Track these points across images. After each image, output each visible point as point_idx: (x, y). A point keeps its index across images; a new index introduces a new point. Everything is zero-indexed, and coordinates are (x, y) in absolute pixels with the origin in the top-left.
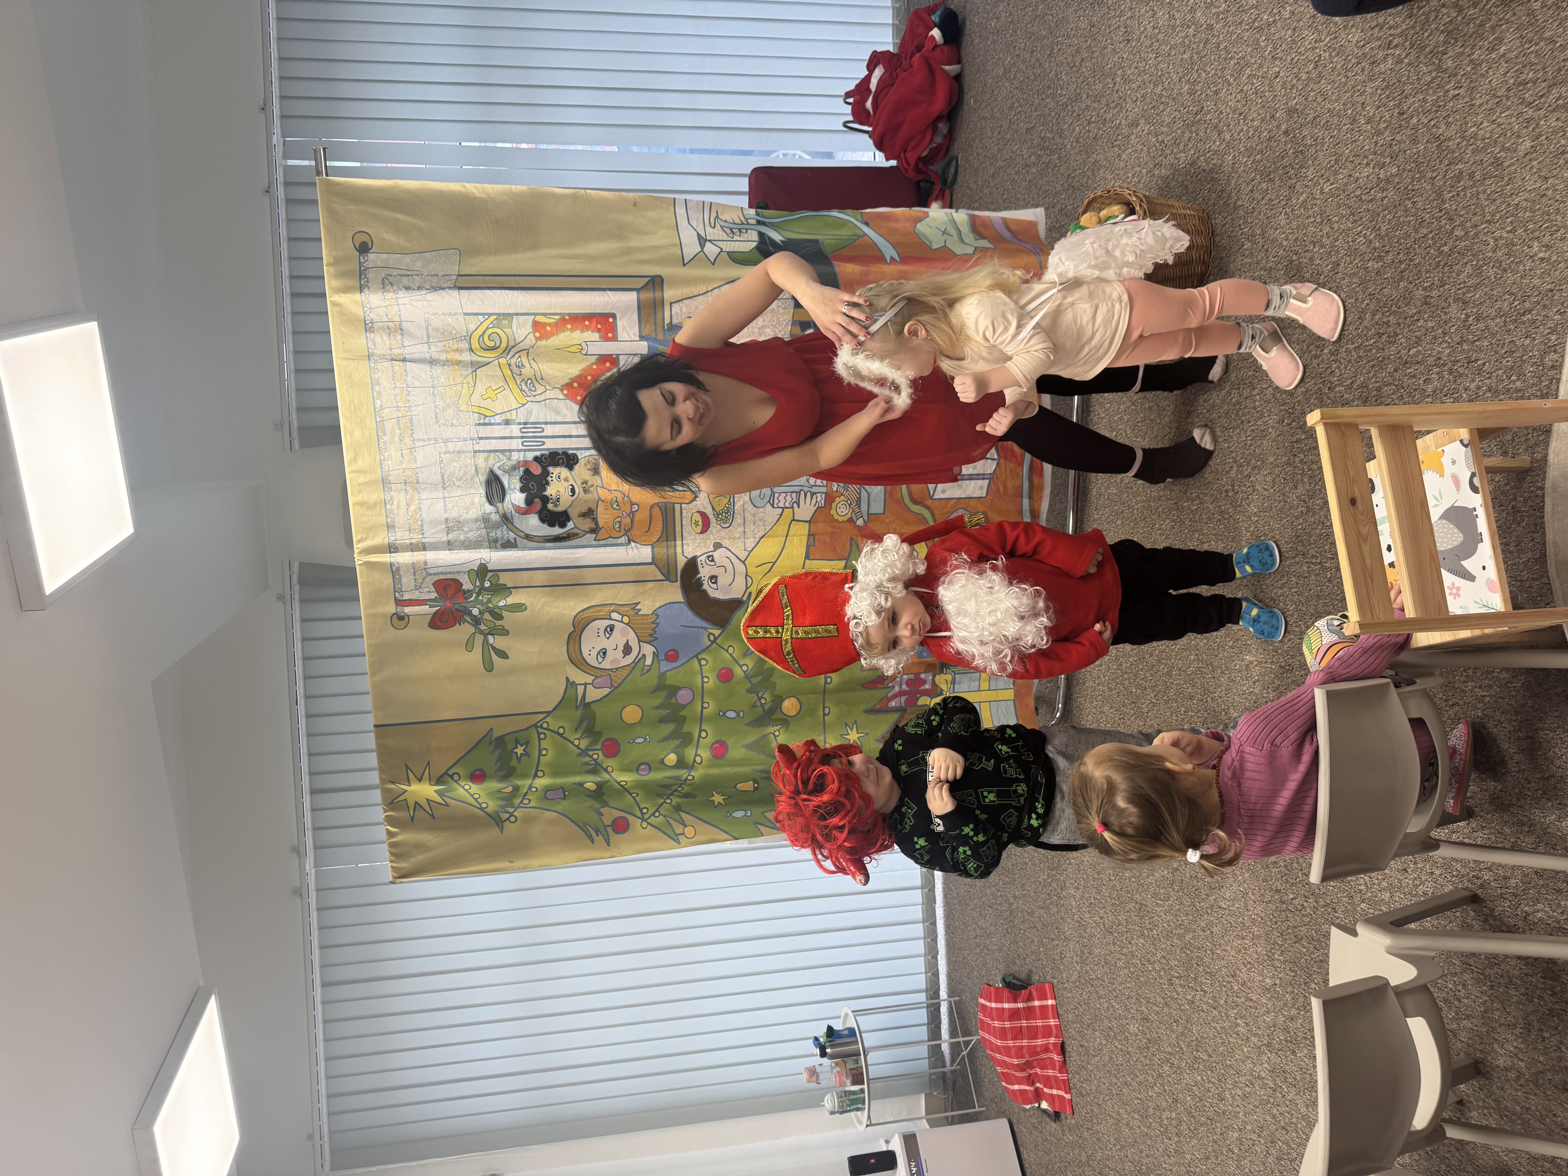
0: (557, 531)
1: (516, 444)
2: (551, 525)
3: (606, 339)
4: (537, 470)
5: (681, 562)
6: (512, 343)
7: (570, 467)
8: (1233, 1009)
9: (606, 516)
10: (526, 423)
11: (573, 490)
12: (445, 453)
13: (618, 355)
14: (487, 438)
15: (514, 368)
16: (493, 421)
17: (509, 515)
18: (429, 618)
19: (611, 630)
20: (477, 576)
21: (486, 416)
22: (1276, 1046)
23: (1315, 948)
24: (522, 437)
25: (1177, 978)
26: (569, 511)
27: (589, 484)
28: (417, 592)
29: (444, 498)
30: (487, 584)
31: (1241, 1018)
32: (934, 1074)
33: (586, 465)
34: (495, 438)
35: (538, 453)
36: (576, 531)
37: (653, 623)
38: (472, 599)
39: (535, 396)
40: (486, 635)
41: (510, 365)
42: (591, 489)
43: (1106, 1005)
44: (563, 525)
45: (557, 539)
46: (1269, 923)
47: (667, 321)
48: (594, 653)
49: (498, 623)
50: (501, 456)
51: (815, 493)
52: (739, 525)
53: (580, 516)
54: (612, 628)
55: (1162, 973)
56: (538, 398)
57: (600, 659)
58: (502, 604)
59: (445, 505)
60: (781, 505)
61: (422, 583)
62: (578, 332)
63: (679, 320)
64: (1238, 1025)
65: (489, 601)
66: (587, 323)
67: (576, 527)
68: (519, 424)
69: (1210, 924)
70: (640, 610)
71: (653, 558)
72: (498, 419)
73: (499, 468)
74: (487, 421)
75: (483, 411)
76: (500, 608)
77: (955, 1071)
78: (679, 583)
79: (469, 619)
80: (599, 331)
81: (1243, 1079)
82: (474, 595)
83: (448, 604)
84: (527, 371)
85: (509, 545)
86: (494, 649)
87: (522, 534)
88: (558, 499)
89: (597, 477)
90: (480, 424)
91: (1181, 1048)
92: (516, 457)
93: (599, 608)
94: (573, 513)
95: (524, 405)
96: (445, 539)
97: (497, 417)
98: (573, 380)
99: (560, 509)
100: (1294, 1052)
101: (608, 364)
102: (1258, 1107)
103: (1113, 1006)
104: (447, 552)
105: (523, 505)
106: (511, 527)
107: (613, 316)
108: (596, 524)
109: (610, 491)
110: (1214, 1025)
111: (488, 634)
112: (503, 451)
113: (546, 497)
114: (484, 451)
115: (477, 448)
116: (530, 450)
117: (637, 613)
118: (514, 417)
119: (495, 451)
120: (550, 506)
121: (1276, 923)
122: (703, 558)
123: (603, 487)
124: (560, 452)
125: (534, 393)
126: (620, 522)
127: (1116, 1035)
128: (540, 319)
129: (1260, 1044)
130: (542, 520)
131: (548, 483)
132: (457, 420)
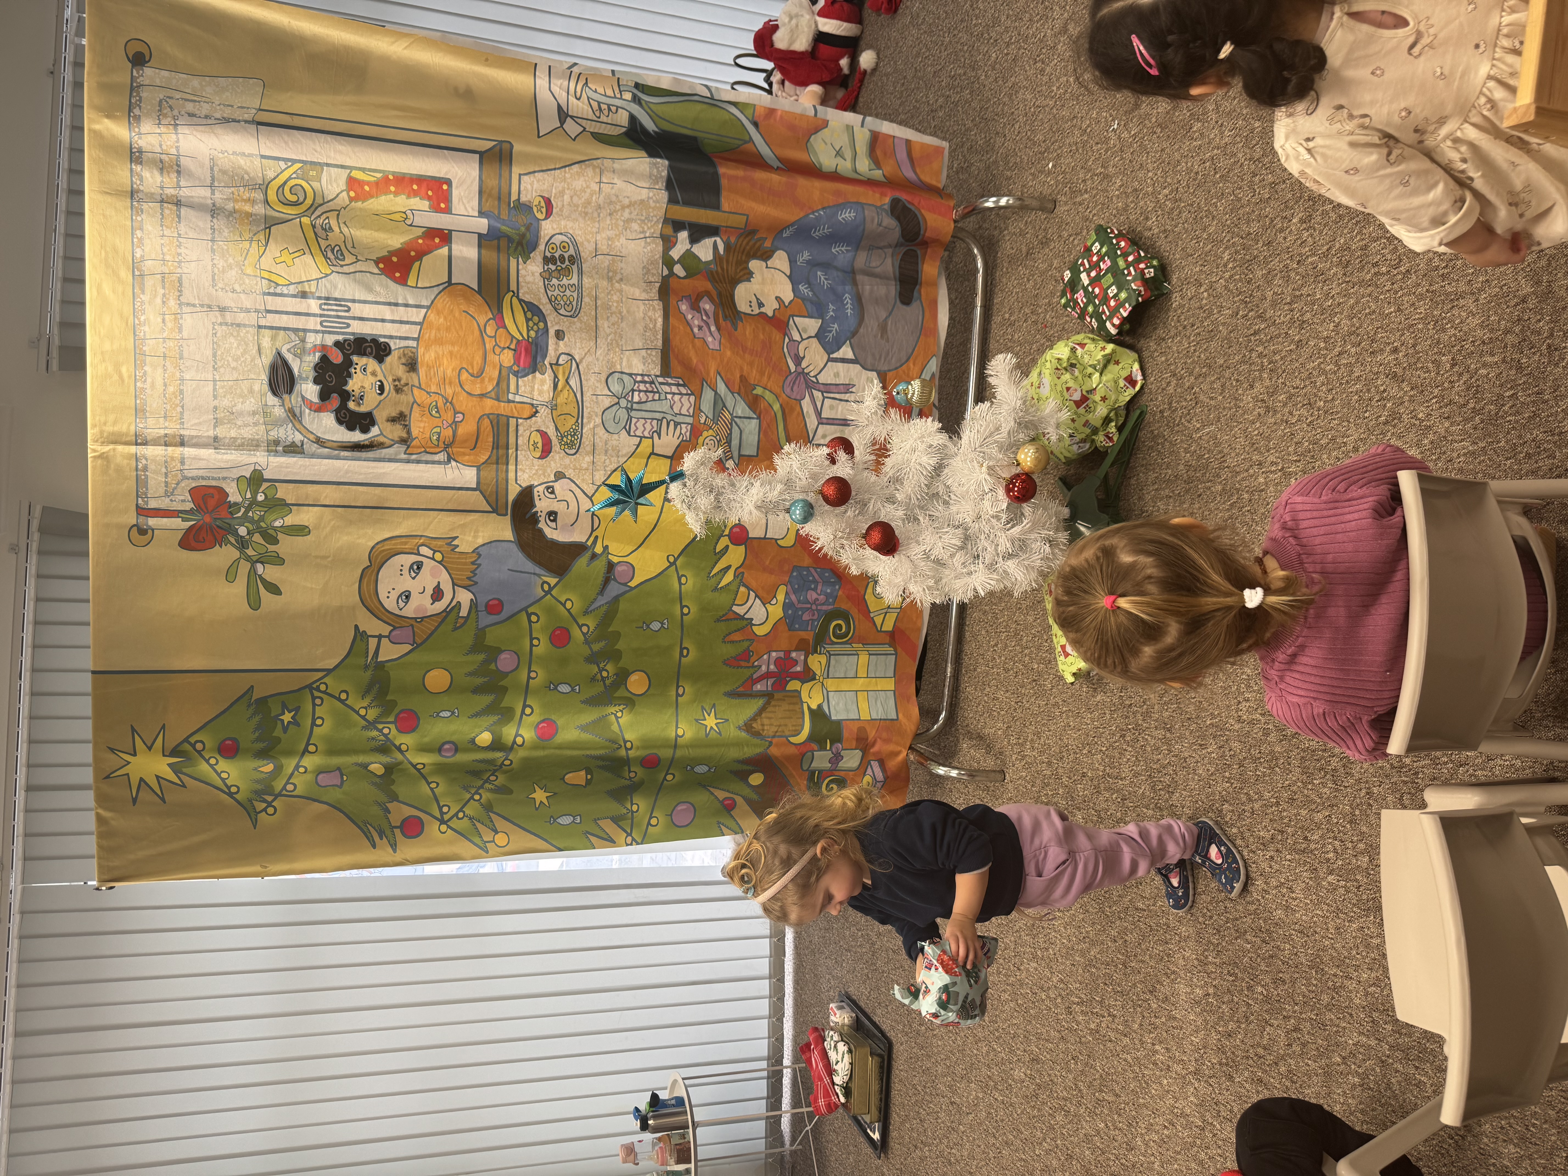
0: (357, 436)
1: (313, 323)
2: (351, 428)
3: (436, 209)
4: (337, 358)
5: (513, 492)
6: (319, 201)
7: (380, 359)
8: (1150, 1032)
9: (422, 425)
10: (328, 299)
11: (382, 388)
12: (221, 324)
13: (450, 231)
14: (276, 312)
15: (319, 230)
16: (286, 292)
17: (297, 411)
18: (180, 535)
19: (419, 568)
20: (249, 485)
21: (277, 285)
22: (1207, 1072)
23: (1264, 941)
24: (321, 316)
25: (1078, 1004)
26: (376, 414)
27: (402, 382)
28: (167, 500)
29: (214, 381)
30: (261, 497)
31: (1161, 1042)
32: (772, 1155)
33: (400, 358)
34: (287, 313)
35: (340, 338)
36: (381, 439)
37: (473, 563)
38: (240, 514)
39: (342, 266)
40: (253, 563)
41: (314, 227)
42: (405, 388)
43: (984, 1050)
44: (365, 430)
45: (357, 447)
46: (1201, 919)
47: (514, 197)
48: (394, 595)
49: (271, 548)
50: (293, 336)
51: (679, 423)
52: (587, 454)
53: (388, 420)
54: (419, 566)
55: (1059, 1000)
56: (346, 269)
57: (401, 604)
58: (277, 524)
59: (215, 389)
60: (639, 433)
61: (175, 488)
62: (404, 197)
63: (529, 197)
64: (1156, 1052)
65: (262, 519)
66: (415, 187)
67: (382, 434)
68: (319, 298)
69: (1124, 932)
70: (457, 546)
71: (478, 483)
72: (292, 290)
73: (289, 350)
74: (278, 290)
75: (274, 278)
76: (275, 529)
77: (795, 1152)
78: (509, 517)
79: (232, 540)
80: (429, 198)
81: (1160, 1120)
82: (243, 510)
83: (207, 519)
84: (335, 237)
85: (293, 449)
86: (263, 581)
87: (312, 437)
88: (362, 398)
89: (414, 375)
90: (269, 294)
91: (1080, 1091)
92: (313, 339)
93: (404, 540)
94: (380, 416)
95: (327, 275)
96: (211, 433)
97: (292, 287)
98: (393, 253)
99: (363, 409)
100: (1231, 1078)
101: (437, 240)
102: (1179, 1153)
103: (994, 1050)
104: (212, 451)
105: (315, 399)
106: (298, 426)
107: (449, 182)
108: (409, 432)
109: (428, 393)
110: (1125, 1056)
111: (257, 561)
112: (296, 330)
113: (347, 393)
114: (271, 328)
115: (263, 322)
116: (330, 333)
117: (453, 550)
118: (313, 290)
119: (285, 329)
120: (351, 405)
121: (1211, 917)
122: (541, 488)
123: (420, 388)
124: (369, 339)
125: (342, 263)
126: (439, 434)
127: (996, 1084)
128: (358, 175)
129: (1184, 1072)
130: (340, 421)
131: (350, 375)
132: (240, 285)
